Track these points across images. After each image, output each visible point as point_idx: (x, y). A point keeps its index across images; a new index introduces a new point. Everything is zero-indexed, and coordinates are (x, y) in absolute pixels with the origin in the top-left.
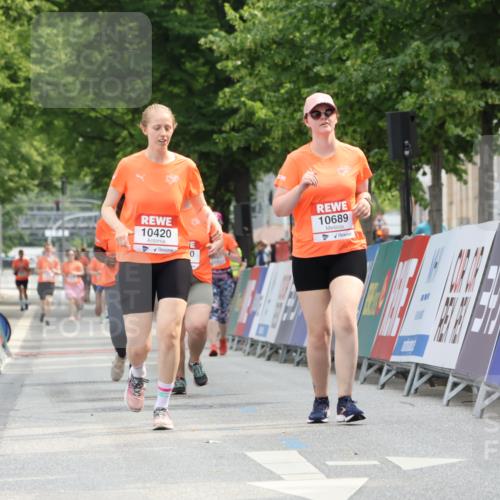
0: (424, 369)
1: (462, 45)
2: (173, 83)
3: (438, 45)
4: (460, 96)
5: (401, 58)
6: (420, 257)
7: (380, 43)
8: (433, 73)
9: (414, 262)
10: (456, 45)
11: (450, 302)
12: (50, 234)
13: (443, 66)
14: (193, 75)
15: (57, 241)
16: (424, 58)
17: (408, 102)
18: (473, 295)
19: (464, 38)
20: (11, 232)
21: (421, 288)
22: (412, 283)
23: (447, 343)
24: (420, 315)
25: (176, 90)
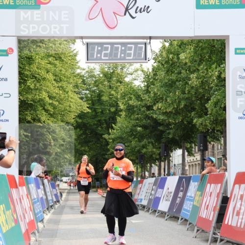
0: (142, 205)
1: (154, 140)
2: (98, 143)
3: (150, 140)
4: (154, 150)
5: (142, 143)
6: (142, 183)
7: (139, 139)
8: (149, 146)
9: (141, 185)
10: (153, 141)
11: (147, 193)
12: (70, 174)
13: (150, 145)
14: (102, 142)
15: (72, 176)
16: (147, 143)
17: (144, 150)
18: (150, 191)
19: (155, 139)
20: (62, 174)
21: (142, 189)
22: (140, 188)
23: (146, 200)
24: (141, 195)
25: (98, 145)
